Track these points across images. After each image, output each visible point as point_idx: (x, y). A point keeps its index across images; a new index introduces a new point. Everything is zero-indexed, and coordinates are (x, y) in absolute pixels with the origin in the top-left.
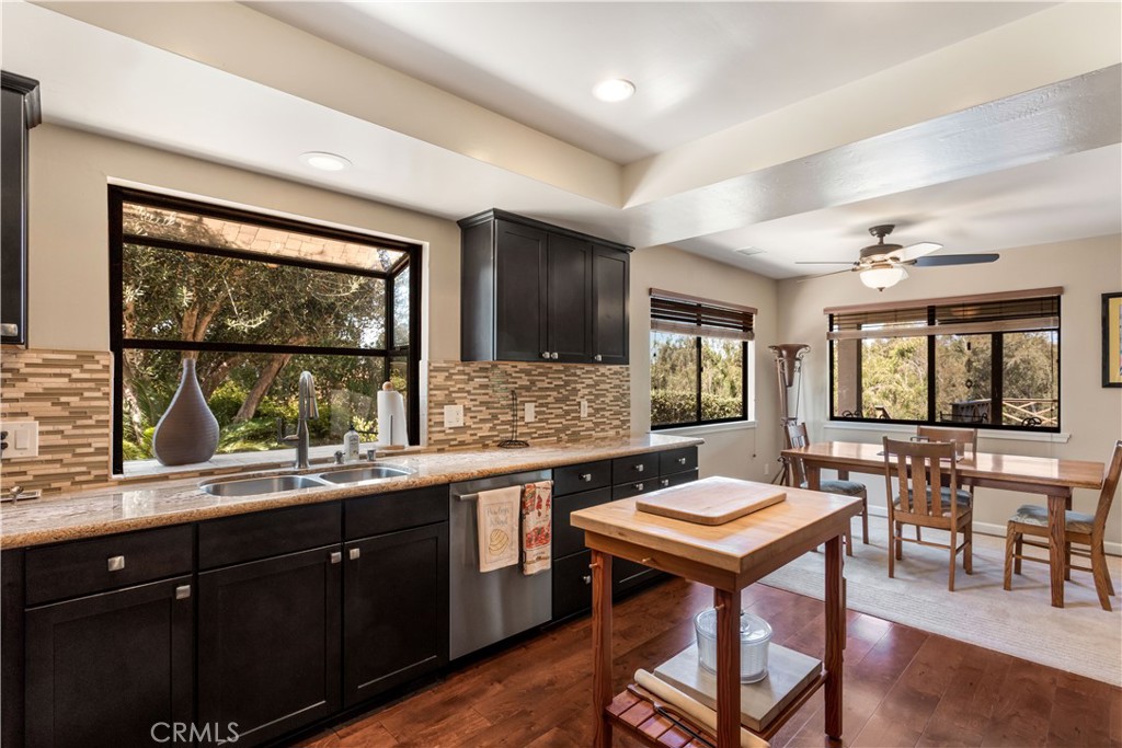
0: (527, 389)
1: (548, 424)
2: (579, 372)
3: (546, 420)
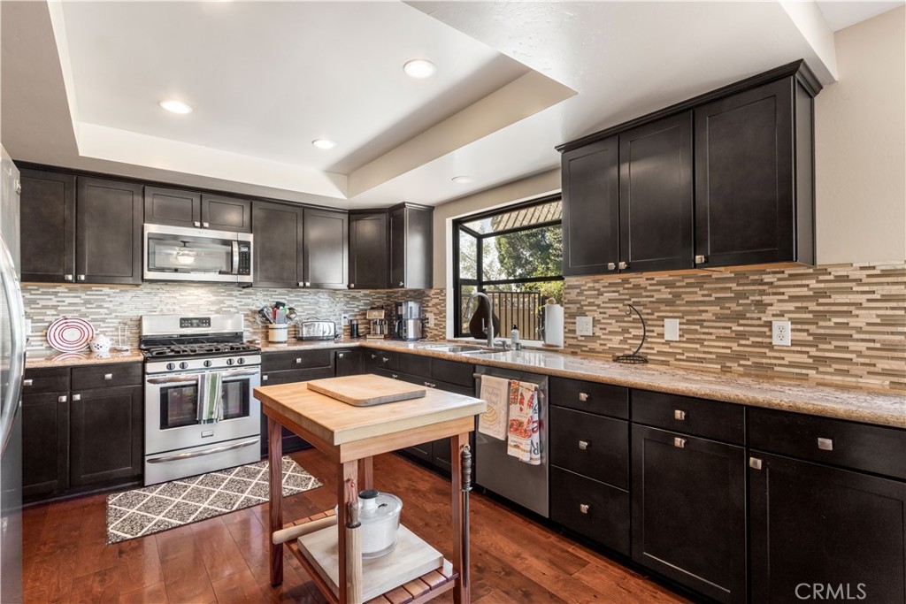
0: (668, 303)
1: (702, 345)
3: (700, 341)
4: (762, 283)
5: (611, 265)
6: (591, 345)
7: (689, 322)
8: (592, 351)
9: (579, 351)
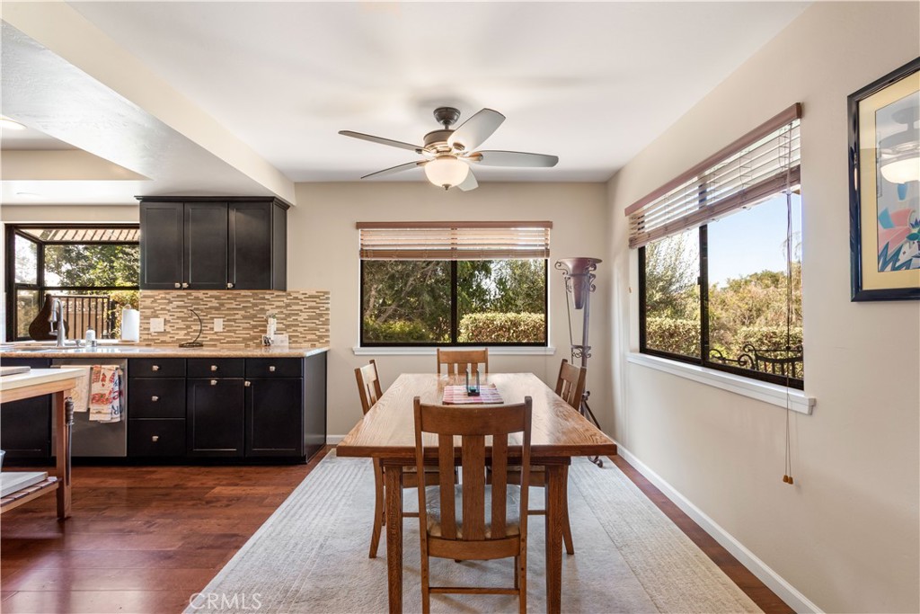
0: (217, 309)
1: (235, 333)
2: (267, 297)
3: (234, 331)
4: (264, 299)
5: (178, 285)
6: (162, 338)
7: (228, 320)
8: (163, 342)
9: (152, 343)
